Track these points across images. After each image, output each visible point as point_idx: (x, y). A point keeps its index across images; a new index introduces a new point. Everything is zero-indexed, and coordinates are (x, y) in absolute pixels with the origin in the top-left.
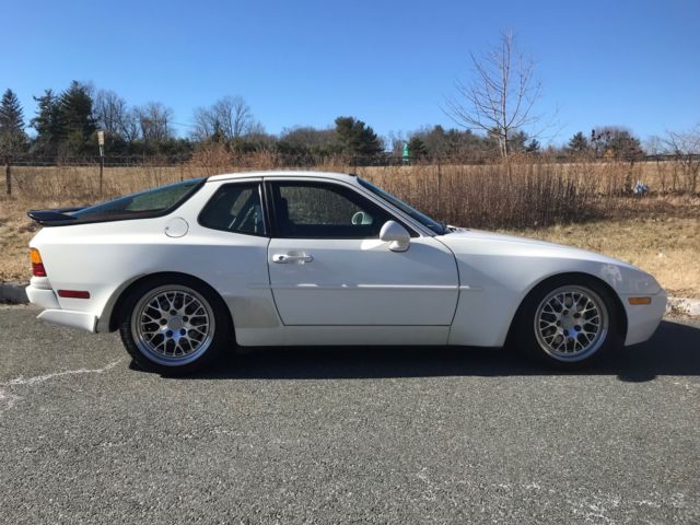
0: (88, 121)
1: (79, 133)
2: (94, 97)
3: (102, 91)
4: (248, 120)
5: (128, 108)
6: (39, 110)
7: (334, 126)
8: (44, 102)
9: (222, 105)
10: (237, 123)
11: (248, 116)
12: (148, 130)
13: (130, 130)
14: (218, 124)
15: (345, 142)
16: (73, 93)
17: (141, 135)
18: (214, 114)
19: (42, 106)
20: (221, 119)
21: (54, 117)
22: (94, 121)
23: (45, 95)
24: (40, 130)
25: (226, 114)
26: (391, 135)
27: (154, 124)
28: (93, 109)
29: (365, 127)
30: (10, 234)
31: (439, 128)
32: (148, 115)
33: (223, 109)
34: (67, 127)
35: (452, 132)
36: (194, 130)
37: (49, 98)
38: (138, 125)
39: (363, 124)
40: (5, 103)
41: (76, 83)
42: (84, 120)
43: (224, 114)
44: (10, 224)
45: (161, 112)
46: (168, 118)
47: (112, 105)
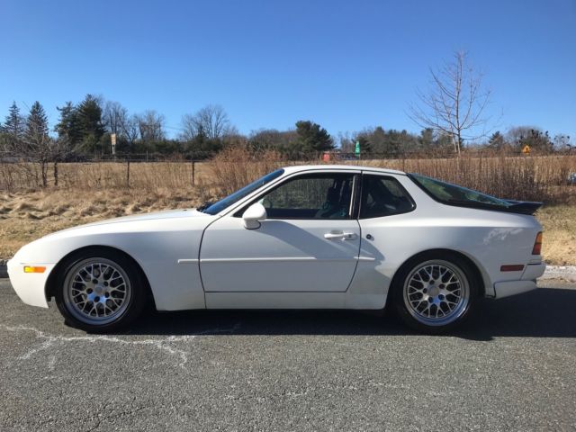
0: (99, 126)
1: (92, 136)
2: (103, 106)
3: (110, 103)
4: (225, 124)
5: (129, 116)
6: (61, 118)
7: (295, 128)
8: (65, 111)
9: (205, 112)
10: (216, 126)
11: (226, 121)
12: (145, 133)
13: (131, 133)
14: (201, 127)
15: (303, 140)
16: (87, 104)
17: (139, 137)
18: (199, 119)
19: (64, 114)
20: (204, 123)
21: (72, 123)
22: (102, 126)
23: (66, 106)
24: (61, 133)
25: (208, 119)
26: (340, 135)
27: (150, 128)
28: (102, 116)
29: (320, 129)
30: (75, 217)
31: (380, 129)
32: (145, 121)
33: (206, 116)
34: (83, 131)
35: (391, 132)
36: (182, 133)
37: (69, 108)
38: (138, 129)
39: (319, 126)
40: (33, 112)
41: (90, 96)
42: (95, 125)
43: (206, 119)
44: (72, 209)
45: (156, 118)
46: (162, 123)
47: (117, 114)
